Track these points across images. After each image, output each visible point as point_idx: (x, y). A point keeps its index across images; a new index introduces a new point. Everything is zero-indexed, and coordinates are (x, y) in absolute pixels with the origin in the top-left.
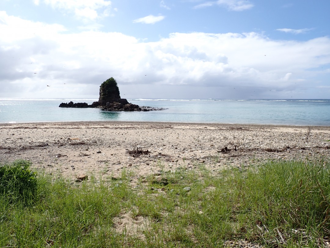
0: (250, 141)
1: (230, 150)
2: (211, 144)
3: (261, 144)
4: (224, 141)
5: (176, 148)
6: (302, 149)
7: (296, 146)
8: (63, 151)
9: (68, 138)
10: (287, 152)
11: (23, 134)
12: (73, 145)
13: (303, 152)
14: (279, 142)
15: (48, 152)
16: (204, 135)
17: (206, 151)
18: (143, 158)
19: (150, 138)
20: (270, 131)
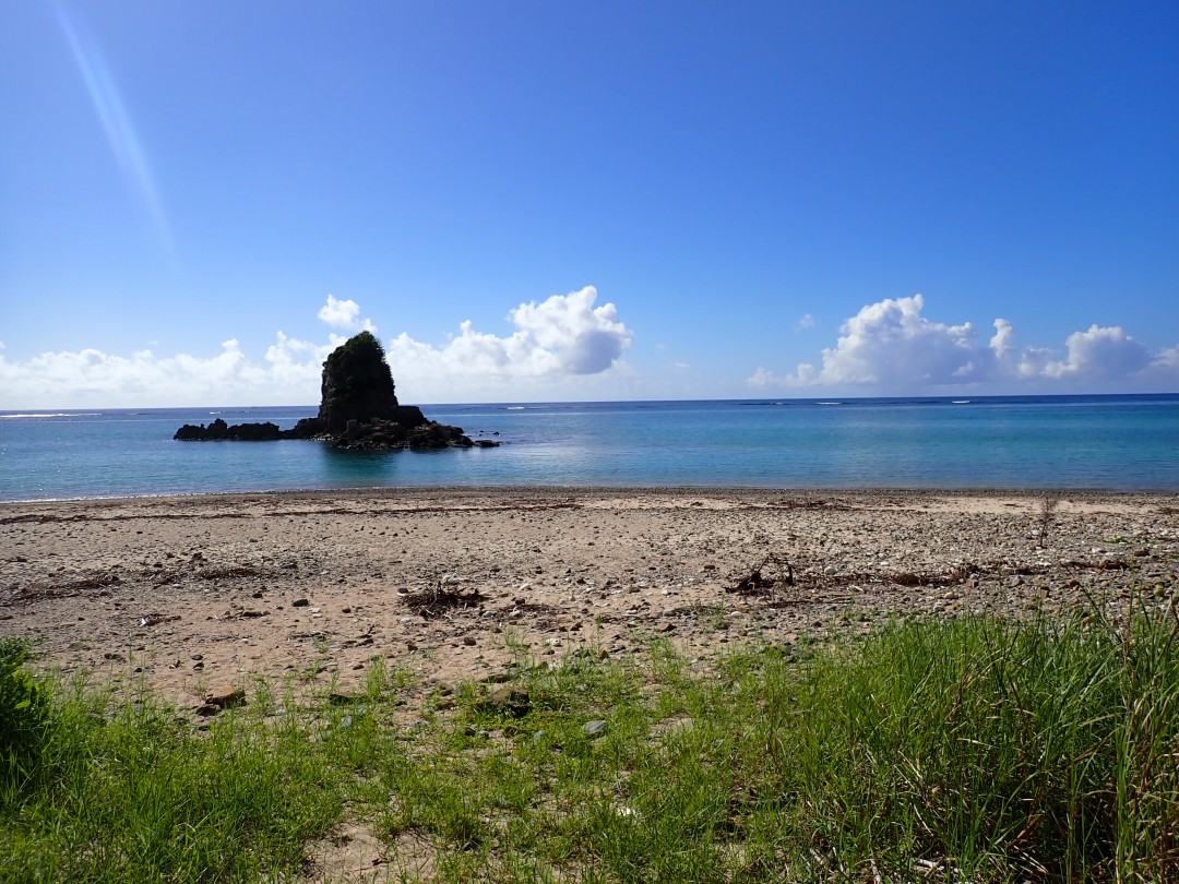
0: (847, 549)
1: (769, 584)
2: (708, 564)
3: (883, 559)
4: (755, 551)
5: (581, 582)
6: (1020, 571)
7: (1001, 563)
8: (169, 601)
9: (195, 552)
10: (969, 584)
11: (33, 542)
12: (209, 578)
13: (1021, 582)
14: (945, 551)
15: (114, 607)
16: (689, 529)
17: (686, 590)
18: (458, 622)
19: (494, 547)
20: (923, 510)
